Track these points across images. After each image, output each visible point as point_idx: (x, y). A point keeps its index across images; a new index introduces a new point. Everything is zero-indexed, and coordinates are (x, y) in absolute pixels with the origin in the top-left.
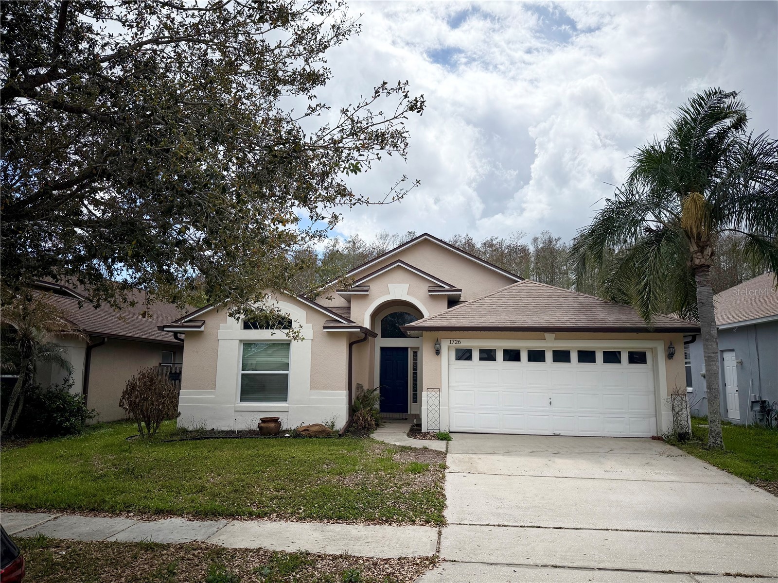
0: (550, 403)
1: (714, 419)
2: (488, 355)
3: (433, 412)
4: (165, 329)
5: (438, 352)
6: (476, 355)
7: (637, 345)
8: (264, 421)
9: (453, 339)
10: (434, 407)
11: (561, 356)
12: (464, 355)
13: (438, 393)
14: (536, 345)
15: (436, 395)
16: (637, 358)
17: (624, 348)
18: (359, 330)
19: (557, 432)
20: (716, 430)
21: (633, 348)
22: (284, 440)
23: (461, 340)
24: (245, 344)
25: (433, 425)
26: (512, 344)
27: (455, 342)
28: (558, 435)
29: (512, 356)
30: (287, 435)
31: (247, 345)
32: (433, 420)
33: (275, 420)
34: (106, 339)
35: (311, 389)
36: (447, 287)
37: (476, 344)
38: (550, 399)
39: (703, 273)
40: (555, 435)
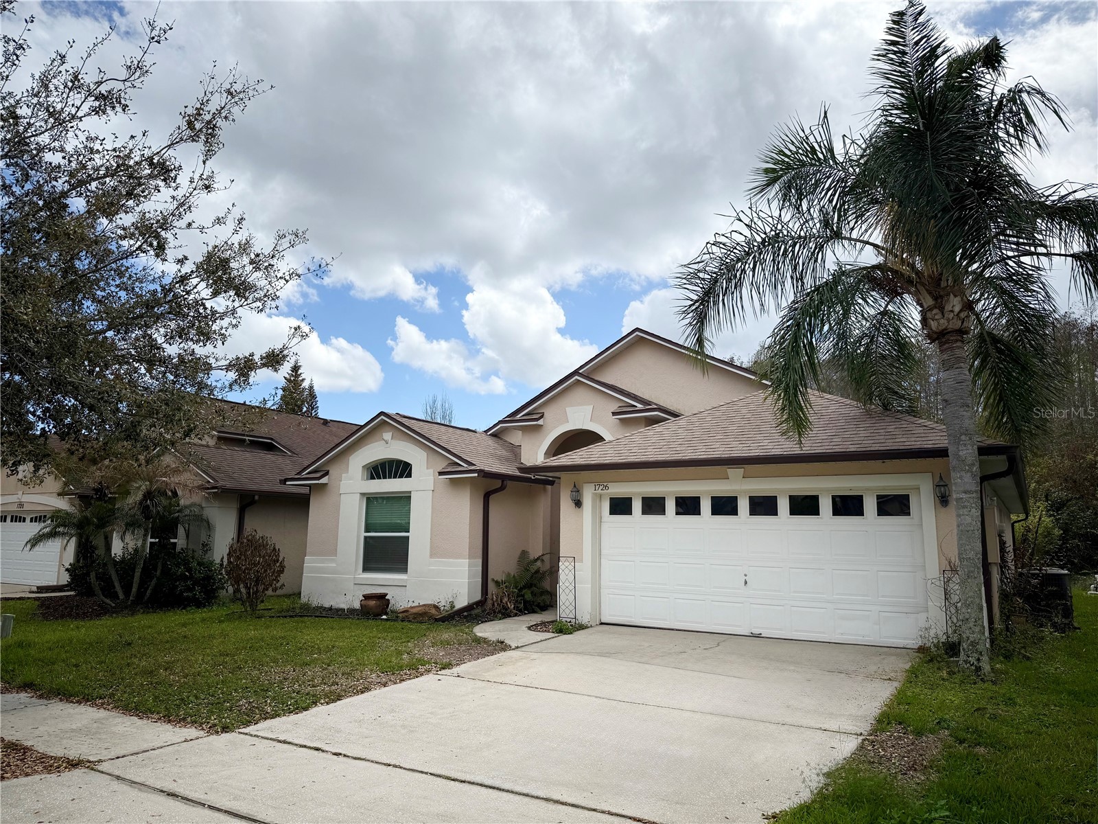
0: (746, 583)
1: (967, 616)
2: (654, 506)
3: (567, 591)
4: (288, 483)
5: (578, 504)
6: (637, 506)
7: (892, 483)
8: (367, 597)
9: (598, 484)
10: (567, 585)
11: (764, 506)
12: (621, 506)
13: (573, 564)
14: (722, 488)
15: (571, 567)
16: (894, 505)
17: (868, 489)
18: (476, 475)
19: (756, 631)
20: (968, 638)
21: (884, 488)
22: (379, 622)
23: (610, 485)
24: (368, 499)
25: (567, 611)
26: (688, 488)
27: (601, 487)
28: (759, 636)
29: (688, 506)
30: (384, 617)
31: (371, 500)
32: (567, 604)
33: (382, 597)
34: (257, 497)
35: (432, 556)
36: (640, 406)
37: (636, 490)
38: (746, 575)
39: (947, 345)
40: (753, 636)
